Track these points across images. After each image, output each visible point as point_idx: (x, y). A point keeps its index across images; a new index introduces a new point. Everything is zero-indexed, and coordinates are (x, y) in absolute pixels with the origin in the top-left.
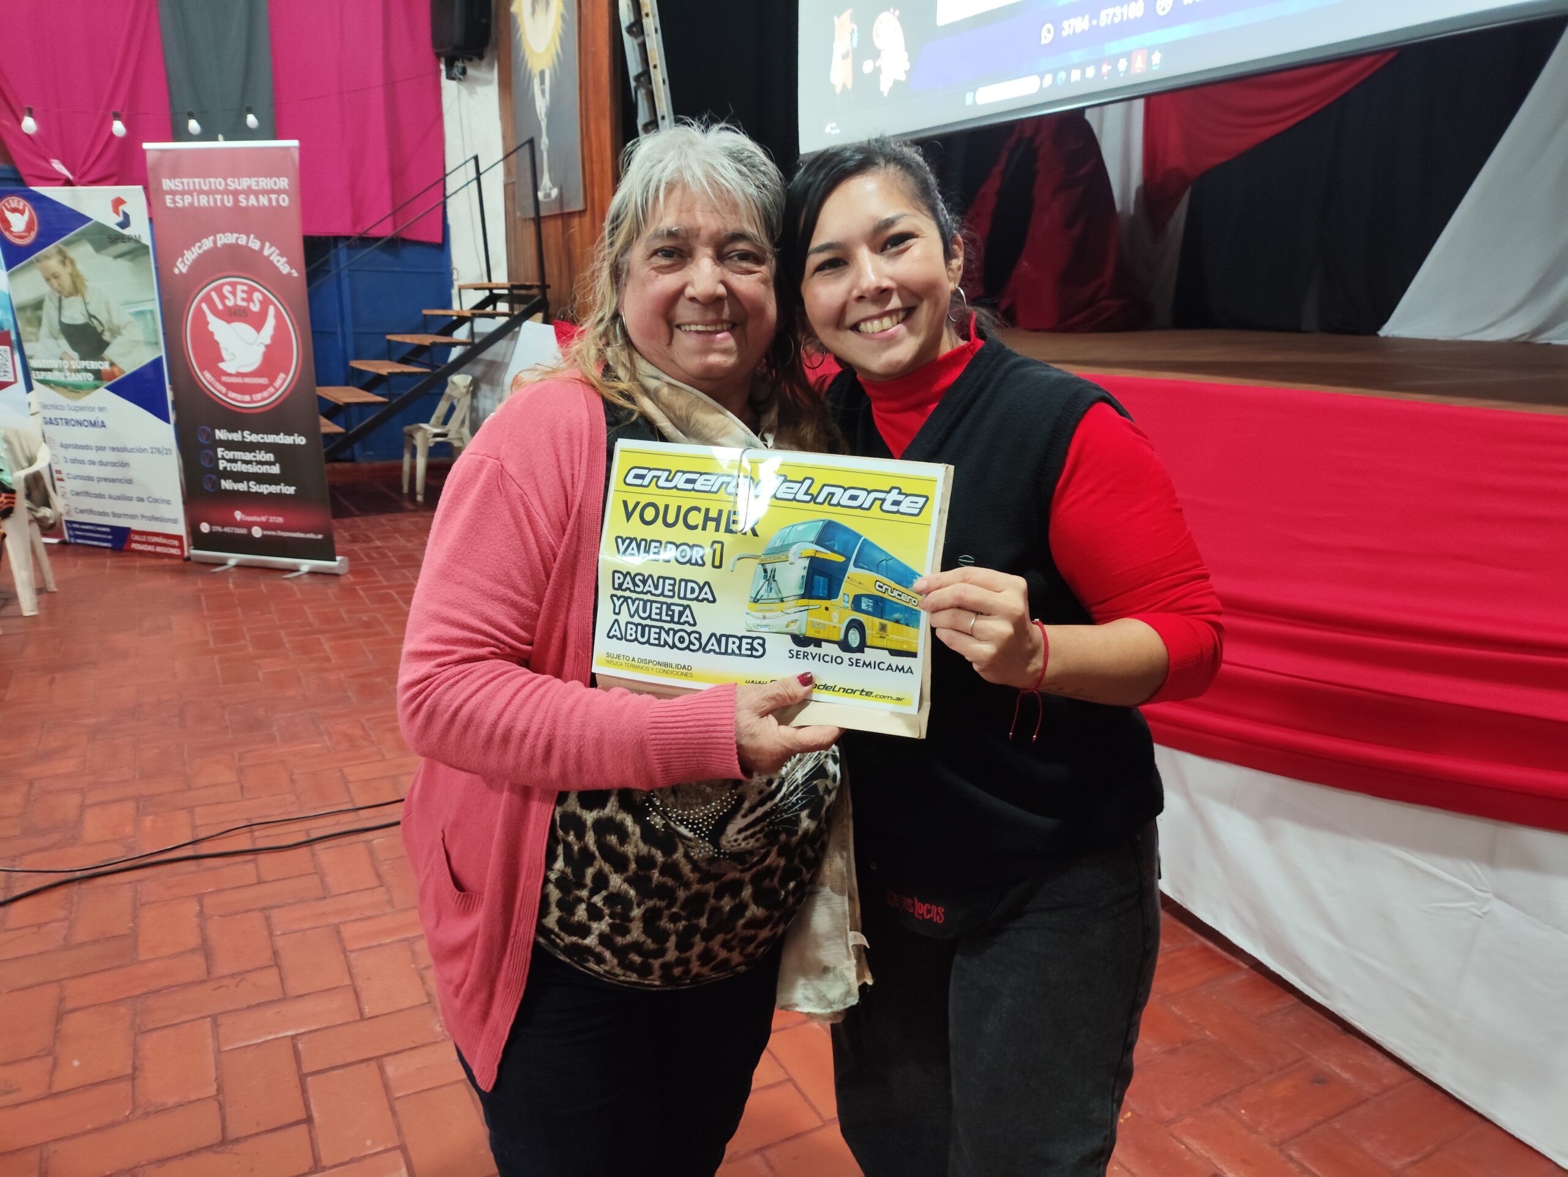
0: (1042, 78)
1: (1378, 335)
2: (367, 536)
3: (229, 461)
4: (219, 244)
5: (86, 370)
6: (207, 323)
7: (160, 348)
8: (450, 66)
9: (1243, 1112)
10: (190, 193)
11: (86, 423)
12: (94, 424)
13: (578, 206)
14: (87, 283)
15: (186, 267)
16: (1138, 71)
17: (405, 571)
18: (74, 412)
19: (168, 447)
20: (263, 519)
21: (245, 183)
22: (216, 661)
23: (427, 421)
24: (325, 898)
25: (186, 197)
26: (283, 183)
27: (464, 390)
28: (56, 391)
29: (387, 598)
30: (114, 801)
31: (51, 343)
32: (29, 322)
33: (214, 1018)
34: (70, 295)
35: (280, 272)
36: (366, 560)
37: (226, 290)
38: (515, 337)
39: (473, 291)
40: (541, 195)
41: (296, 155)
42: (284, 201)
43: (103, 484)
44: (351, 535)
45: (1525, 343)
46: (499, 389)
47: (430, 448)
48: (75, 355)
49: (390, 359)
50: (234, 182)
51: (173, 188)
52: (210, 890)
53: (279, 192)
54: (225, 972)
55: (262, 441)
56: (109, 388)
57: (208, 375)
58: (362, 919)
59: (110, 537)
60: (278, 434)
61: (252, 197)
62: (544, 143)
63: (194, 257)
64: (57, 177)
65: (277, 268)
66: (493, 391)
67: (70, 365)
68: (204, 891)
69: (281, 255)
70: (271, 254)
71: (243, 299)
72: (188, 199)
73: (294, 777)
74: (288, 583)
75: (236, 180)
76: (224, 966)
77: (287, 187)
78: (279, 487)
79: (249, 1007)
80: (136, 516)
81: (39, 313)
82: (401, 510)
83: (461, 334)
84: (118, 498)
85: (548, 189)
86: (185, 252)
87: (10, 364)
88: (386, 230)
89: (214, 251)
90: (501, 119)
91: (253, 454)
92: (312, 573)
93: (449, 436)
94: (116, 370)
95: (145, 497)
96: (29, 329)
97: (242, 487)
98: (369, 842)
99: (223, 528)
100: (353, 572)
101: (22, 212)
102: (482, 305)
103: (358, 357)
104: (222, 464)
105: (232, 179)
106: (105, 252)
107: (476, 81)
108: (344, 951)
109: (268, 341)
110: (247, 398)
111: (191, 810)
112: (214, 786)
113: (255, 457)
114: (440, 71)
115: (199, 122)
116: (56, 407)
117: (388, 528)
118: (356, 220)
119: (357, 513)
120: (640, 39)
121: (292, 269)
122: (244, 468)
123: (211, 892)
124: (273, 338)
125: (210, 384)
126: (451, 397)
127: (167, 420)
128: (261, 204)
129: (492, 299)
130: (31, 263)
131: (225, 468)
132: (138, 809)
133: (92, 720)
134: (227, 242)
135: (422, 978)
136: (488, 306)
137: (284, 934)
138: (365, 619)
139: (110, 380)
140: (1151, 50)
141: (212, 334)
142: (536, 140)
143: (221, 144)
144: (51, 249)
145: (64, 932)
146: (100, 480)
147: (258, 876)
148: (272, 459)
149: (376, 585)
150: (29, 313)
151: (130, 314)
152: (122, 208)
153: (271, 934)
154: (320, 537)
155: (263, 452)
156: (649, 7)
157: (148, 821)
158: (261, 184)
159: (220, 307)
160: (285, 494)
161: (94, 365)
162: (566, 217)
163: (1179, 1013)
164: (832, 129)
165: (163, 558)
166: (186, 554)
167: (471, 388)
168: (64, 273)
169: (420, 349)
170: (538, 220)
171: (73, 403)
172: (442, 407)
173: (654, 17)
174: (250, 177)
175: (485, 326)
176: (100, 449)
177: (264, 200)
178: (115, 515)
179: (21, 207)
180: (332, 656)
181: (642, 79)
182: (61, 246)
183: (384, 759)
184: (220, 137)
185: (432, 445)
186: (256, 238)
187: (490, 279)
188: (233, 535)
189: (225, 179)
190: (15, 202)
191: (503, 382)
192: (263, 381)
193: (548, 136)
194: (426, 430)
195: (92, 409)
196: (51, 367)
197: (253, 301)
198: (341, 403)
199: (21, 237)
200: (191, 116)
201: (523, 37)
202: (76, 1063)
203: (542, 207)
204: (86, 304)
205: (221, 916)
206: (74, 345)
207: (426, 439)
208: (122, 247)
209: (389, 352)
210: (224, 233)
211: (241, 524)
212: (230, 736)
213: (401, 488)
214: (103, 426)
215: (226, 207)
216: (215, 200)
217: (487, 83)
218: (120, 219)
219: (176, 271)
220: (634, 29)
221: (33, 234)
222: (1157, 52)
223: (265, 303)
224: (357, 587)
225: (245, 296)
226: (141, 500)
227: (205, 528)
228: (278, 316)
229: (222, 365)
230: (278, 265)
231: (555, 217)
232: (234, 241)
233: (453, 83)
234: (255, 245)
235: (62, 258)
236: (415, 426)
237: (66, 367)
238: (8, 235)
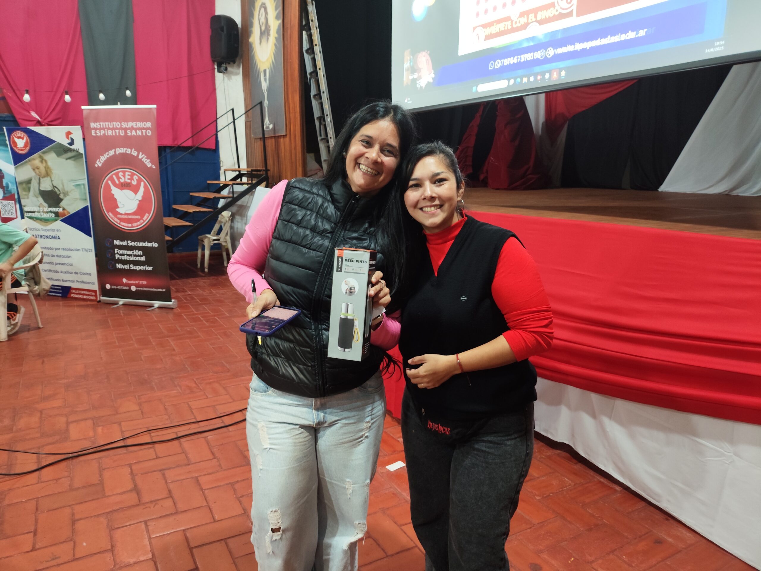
0: (509, 81)
1: (658, 191)
2: (183, 289)
3: (121, 255)
4: (117, 153)
5: (51, 212)
6: (111, 190)
7: (87, 201)
8: (219, 66)
9: (624, 557)
10: (104, 129)
11: (50, 237)
12: (54, 238)
13: (284, 133)
14: (52, 171)
15: (101, 164)
16: (555, 79)
17: (204, 306)
18: (45, 232)
19: (89, 248)
20: (137, 282)
21: (130, 124)
22: (120, 351)
23: (209, 233)
24: (189, 465)
25: (102, 131)
26: (149, 125)
27: (227, 219)
28: (37, 222)
29: (196, 320)
30: (82, 420)
31: (35, 199)
32: (24, 189)
33: (146, 522)
34: (44, 177)
35: (147, 166)
36: (185, 301)
37: (121, 174)
38: (253, 194)
39: (231, 171)
40: (265, 127)
41: (155, 112)
42: (149, 133)
43: (58, 266)
44: (176, 289)
45: (727, 195)
46: (245, 218)
47: (211, 246)
48: (46, 205)
49: (192, 204)
50: (125, 124)
51: (95, 127)
52: (134, 462)
53: (146, 129)
54: (147, 501)
55: (137, 245)
56: (62, 221)
57: (111, 214)
58: (208, 474)
59: (61, 291)
60: (144, 242)
61: (134, 131)
62: (266, 103)
63: (105, 159)
64: (33, 120)
65: (146, 165)
66: (242, 219)
67: (43, 210)
68: (132, 462)
69: (147, 158)
70: (142, 158)
71: (129, 179)
72: (102, 132)
73: (166, 407)
74: (149, 313)
75: (126, 123)
76: (146, 498)
77: (150, 127)
78: (144, 267)
79: (161, 517)
80: (74, 281)
81: (29, 185)
82: (197, 276)
83: (225, 192)
84: (65, 273)
85: (268, 124)
86: (101, 157)
87: (14, 209)
88: (189, 143)
89: (115, 156)
90: (244, 91)
91: (132, 251)
92: (160, 308)
93: (220, 241)
94: (65, 212)
95: (79, 272)
96: (24, 193)
97: (127, 267)
98: (205, 437)
99: (117, 287)
100: (180, 307)
101: (23, 138)
102: (235, 179)
103: (175, 204)
104: (117, 256)
105: (124, 123)
106: (62, 156)
107: (232, 73)
108: (202, 489)
109: (140, 198)
110: (130, 225)
111: (120, 424)
112: (129, 412)
113: (133, 253)
114: (215, 69)
115: (104, 95)
116: (36, 230)
117: (193, 285)
118: (175, 139)
119: (177, 278)
120: (312, 56)
121: (152, 165)
122: (128, 258)
123: (134, 463)
124: (143, 197)
125: (112, 218)
126: (221, 222)
127: (90, 236)
128: (138, 134)
129: (240, 176)
130: (26, 162)
131: (119, 258)
132: (94, 423)
133: (65, 381)
134: (121, 152)
135: (240, 502)
136: (238, 179)
137: (172, 482)
138: (188, 330)
139: (63, 217)
140: (560, 70)
141: (113, 195)
142: (263, 103)
143: (119, 106)
144: (36, 155)
145: (69, 482)
146: (56, 264)
147: (156, 455)
148: (142, 254)
149: (192, 313)
150: (24, 185)
151: (74, 186)
152: (70, 136)
153: (166, 482)
154: (164, 290)
155: (137, 250)
156: (317, 41)
157: (100, 429)
158: (138, 125)
159: (117, 182)
160: (147, 270)
161: (55, 210)
162: (277, 138)
163: (591, 512)
164: (408, 101)
165: (87, 301)
166: (98, 299)
167: (231, 218)
168: (42, 167)
169: (206, 200)
170: (264, 139)
171: (44, 228)
172: (216, 227)
173: (319, 46)
174: (133, 122)
175: (239, 189)
176: (56, 249)
177: (139, 133)
178: (63, 281)
179: (22, 136)
180: (175, 348)
181: (313, 74)
182: (41, 154)
183: (207, 398)
184: (119, 103)
185: (212, 245)
186: (135, 150)
187: (239, 167)
188: (122, 290)
189: (121, 123)
190: (19, 133)
191: (247, 215)
192: (138, 217)
193: (268, 100)
194: (209, 238)
195: (53, 230)
196: (34, 211)
197: (134, 180)
198: (171, 226)
199: (22, 150)
200: (101, 92)
201: (255, 54)
202: (85, 544)
203: (265, 132)
204: (52, 181)
205: (142, 474)
206: (46, 200)
207: (210, 242)
208: (70, 154)
209: (191, 201)
210: (120, 148)
211: (126, 285)
212: (133, 388)
213: (197, 265)
214: (59, 238)
215: (121, 136)
216: (116, 133)
217: (237, 74)
218: (69, 141)
219: (96, 166)
220: (309, 51)
221: (28, 149)
222: (563, 71)
223: (139, 181)
224: (183, 314)
225: (129, 177)
226: (77, 273)
227: (108, 286)
228: (145, 187)
229: (118, 210)
230: (146, 163)
231: (271, 137)
232: (124, 152)
233: (221, 74)
234: (135, 153)
235: (41, 160)
236: (204, 236)
237: (41, 211)
238: (15, 149)
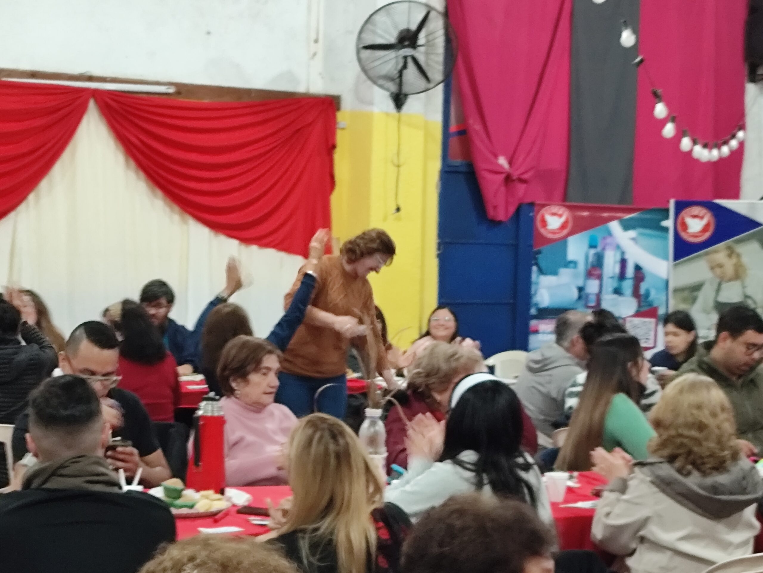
8: (752, 71)
14: (748, 272)
32: (684, 300)
34: (730, 280)
64: (501, 170)
81: (695, 294)
87: (652, 333)
101: (701, 218)
114: (744, 77)
130: (699, 256)
144: (721, 245)
150: (686, 294)
168: (729, 265)
179: (701, 215)
182: (731, 244)
190: (697, 210)
199: (695, 237)
204: (744, 287)
221: (707, 235)
233: (753, 86)
235: (729, 253)
238: (683, 235)
